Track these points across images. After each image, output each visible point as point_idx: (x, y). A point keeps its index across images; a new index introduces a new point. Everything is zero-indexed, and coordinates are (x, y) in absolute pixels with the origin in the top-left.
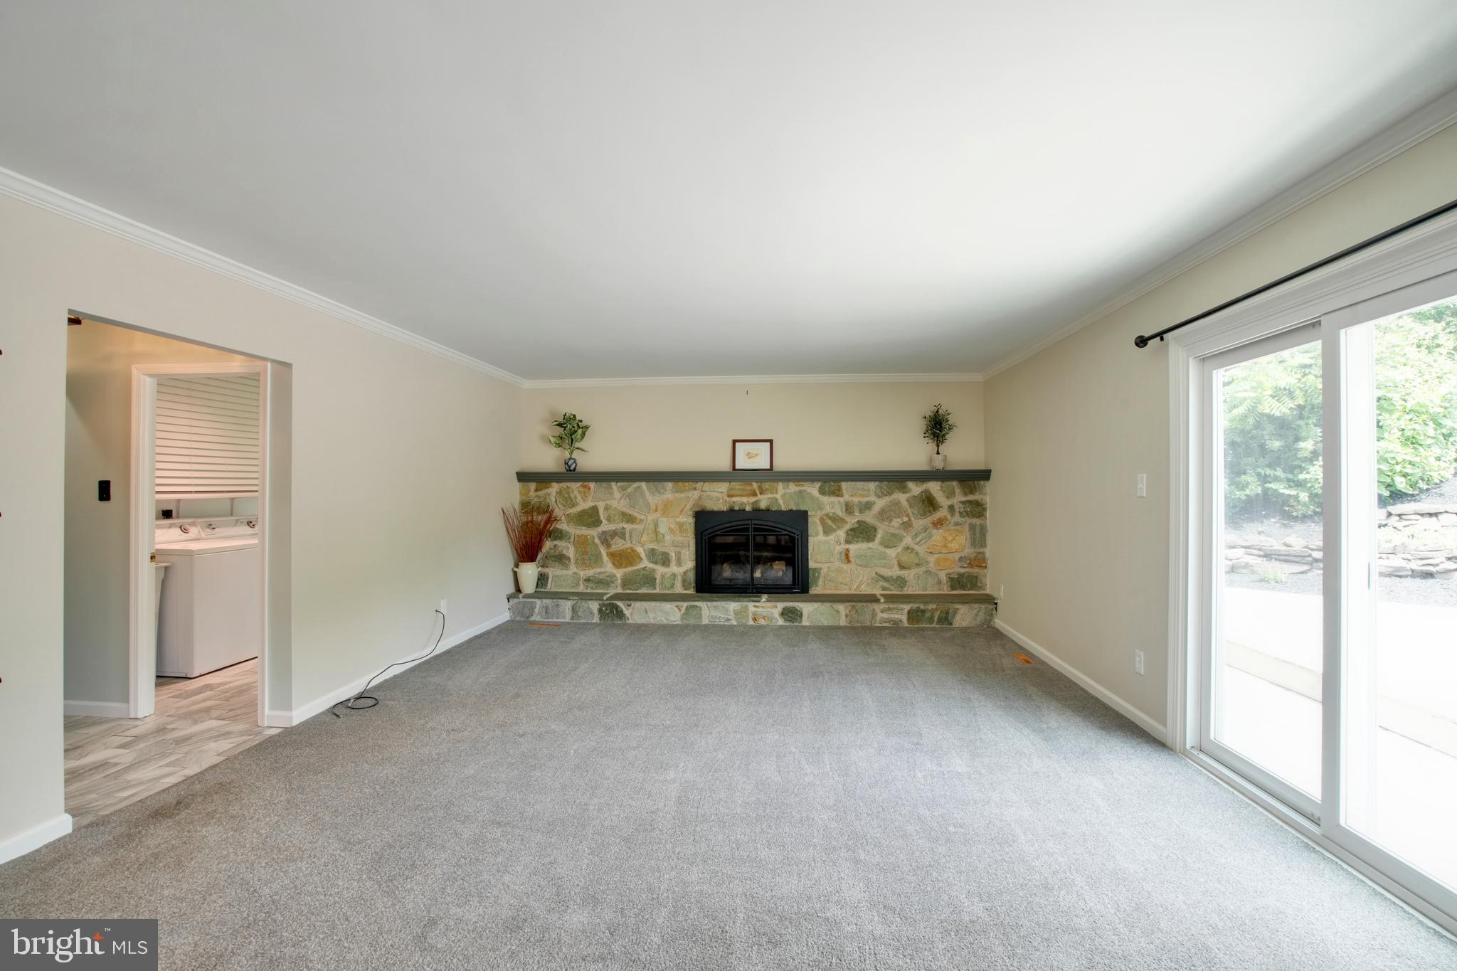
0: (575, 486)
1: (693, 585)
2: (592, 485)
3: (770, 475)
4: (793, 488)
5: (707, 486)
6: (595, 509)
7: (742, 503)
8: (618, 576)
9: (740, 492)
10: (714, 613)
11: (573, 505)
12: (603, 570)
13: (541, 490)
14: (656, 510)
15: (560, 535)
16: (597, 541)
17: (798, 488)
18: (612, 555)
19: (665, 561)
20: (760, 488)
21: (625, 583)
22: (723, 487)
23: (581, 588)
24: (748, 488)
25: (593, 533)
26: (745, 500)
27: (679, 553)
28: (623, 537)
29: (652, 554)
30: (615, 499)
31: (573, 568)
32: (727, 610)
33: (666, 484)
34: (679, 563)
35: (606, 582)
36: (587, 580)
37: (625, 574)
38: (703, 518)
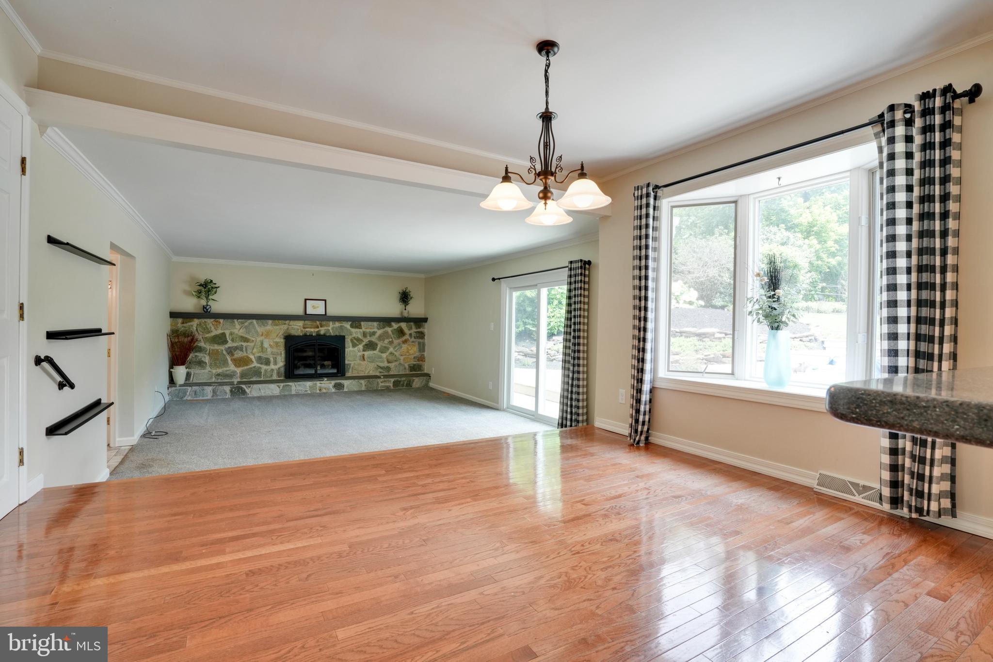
0: (210, 322)
1: (283, 375)
2: (221, 321)
3: (324, 318)
4: (337, 324)
5: (292, 323)
6: (224, 334)
7: (312, 332)
8: (238, 372)
9: (310, 326)
10: (299, 388)
11: (209, 332)
12: (228, 369)
13: (186, 323)
14: (262, 335)
15: (200, 349)
16: (224, 352)
17: (340, 325)
18: (234, 361)
19: (267, 362)
20: (321, 324)
21: (243, 375)
22: (300, 323)
23: (213, 380)
24: (315, 324)
25: (222, 348)
26: (312, 330)
27: (276, 358)
28: (242, 350)
29: (259, 359)
30: (237, 328)
31: (208, 368)
32: (305, 386)
33: (268, 321)
34: (275, 363)
35: (231, 375)
36: (218, 375)
37: (243, 370)
38: (289, 340)
